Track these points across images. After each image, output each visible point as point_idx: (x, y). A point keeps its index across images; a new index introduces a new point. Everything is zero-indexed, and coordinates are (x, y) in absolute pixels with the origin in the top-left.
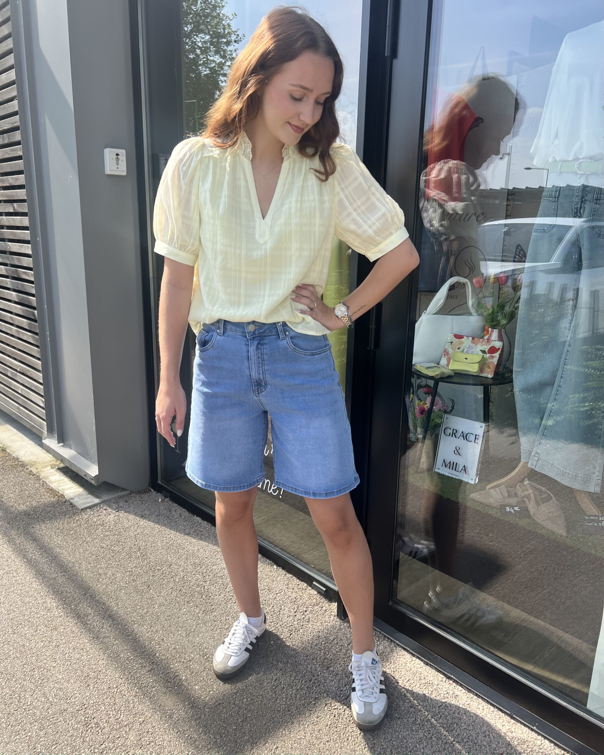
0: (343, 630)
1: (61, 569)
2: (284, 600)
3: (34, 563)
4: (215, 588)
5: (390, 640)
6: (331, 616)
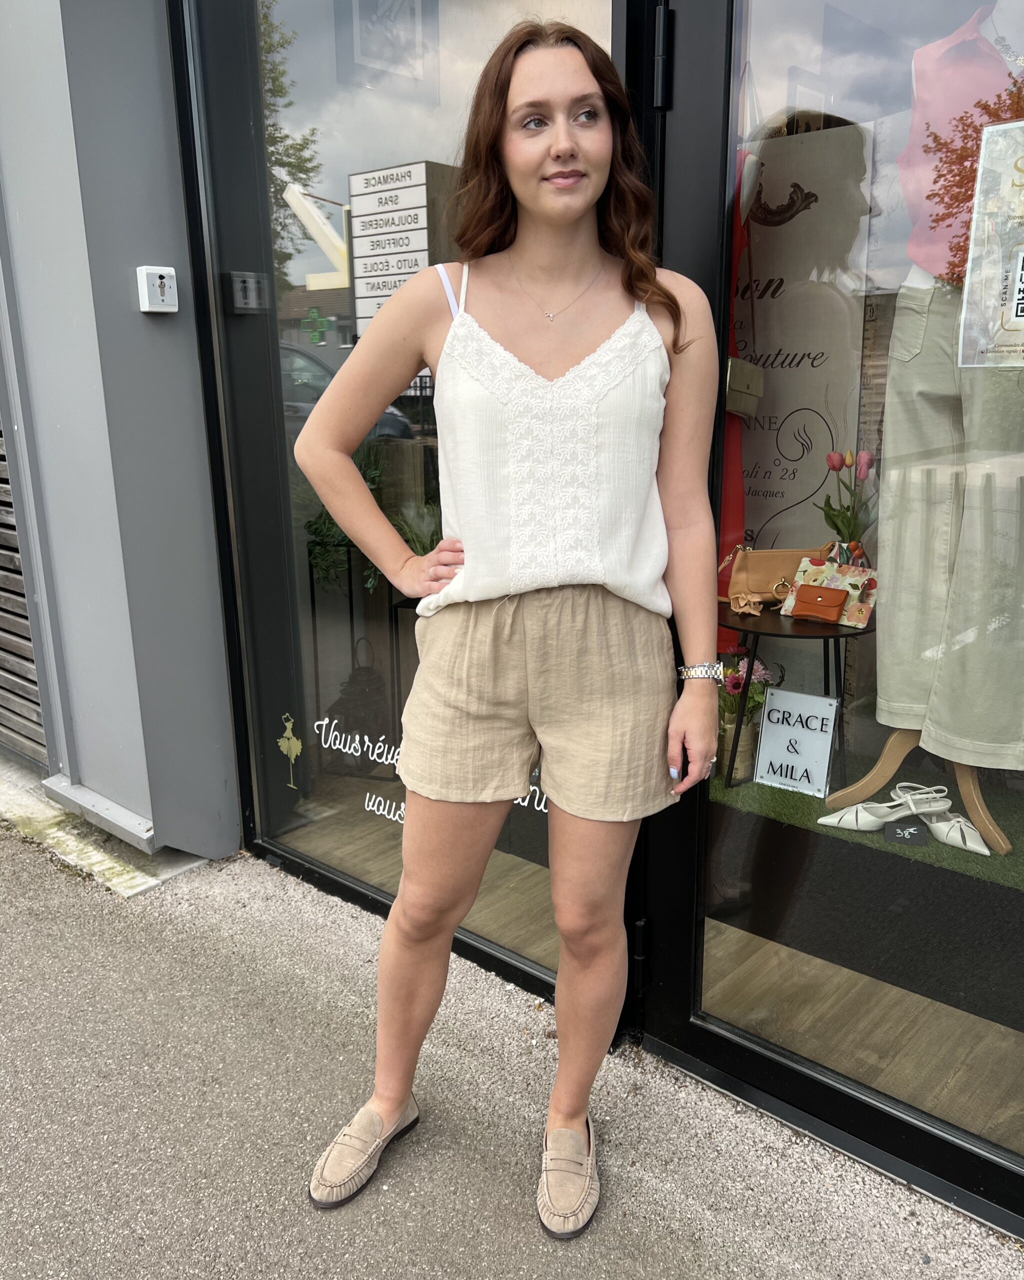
0: (614, 1071)
2: (507, 1027)
5: (695, 1082)
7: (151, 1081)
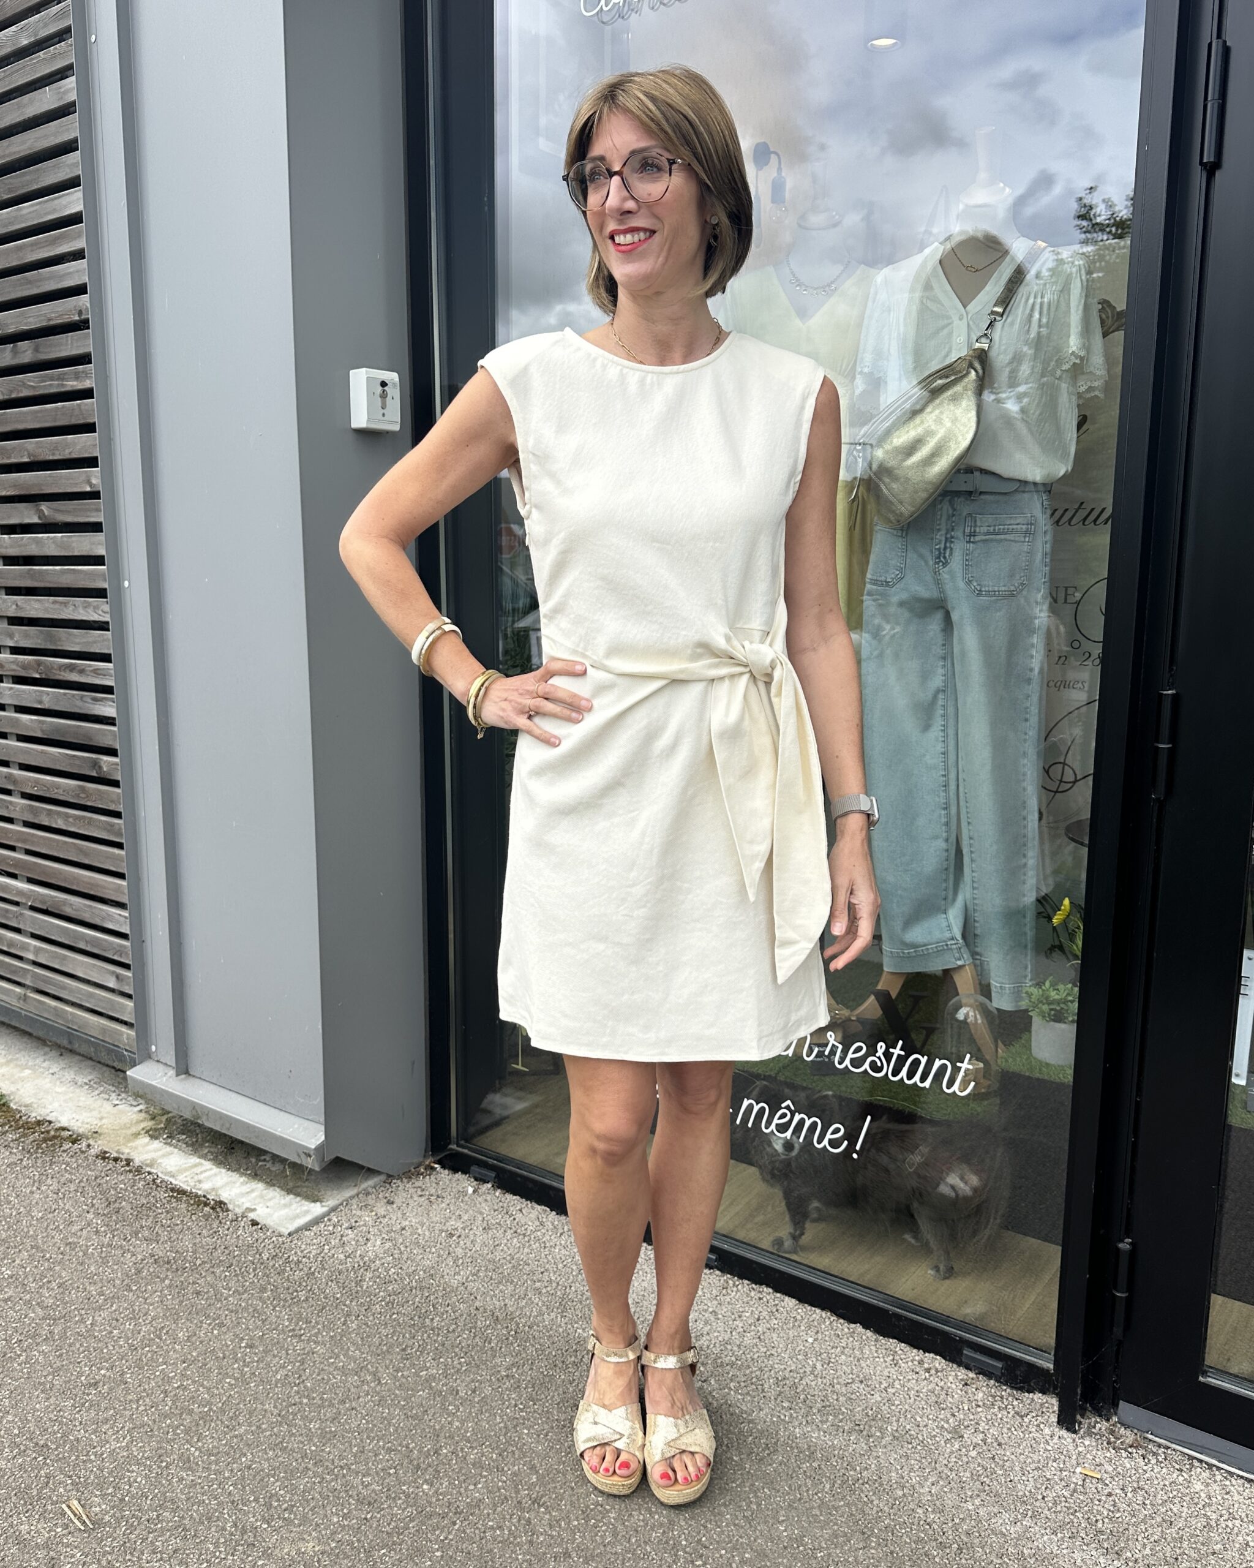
0: (1088, 1456)
1: (335, 1394)
2: (912, 1400)
3: (257, 1386)
4: (736, 1391)
5: (1204, 1465)
6: (1042, 1426)
7: (441, 1506)
